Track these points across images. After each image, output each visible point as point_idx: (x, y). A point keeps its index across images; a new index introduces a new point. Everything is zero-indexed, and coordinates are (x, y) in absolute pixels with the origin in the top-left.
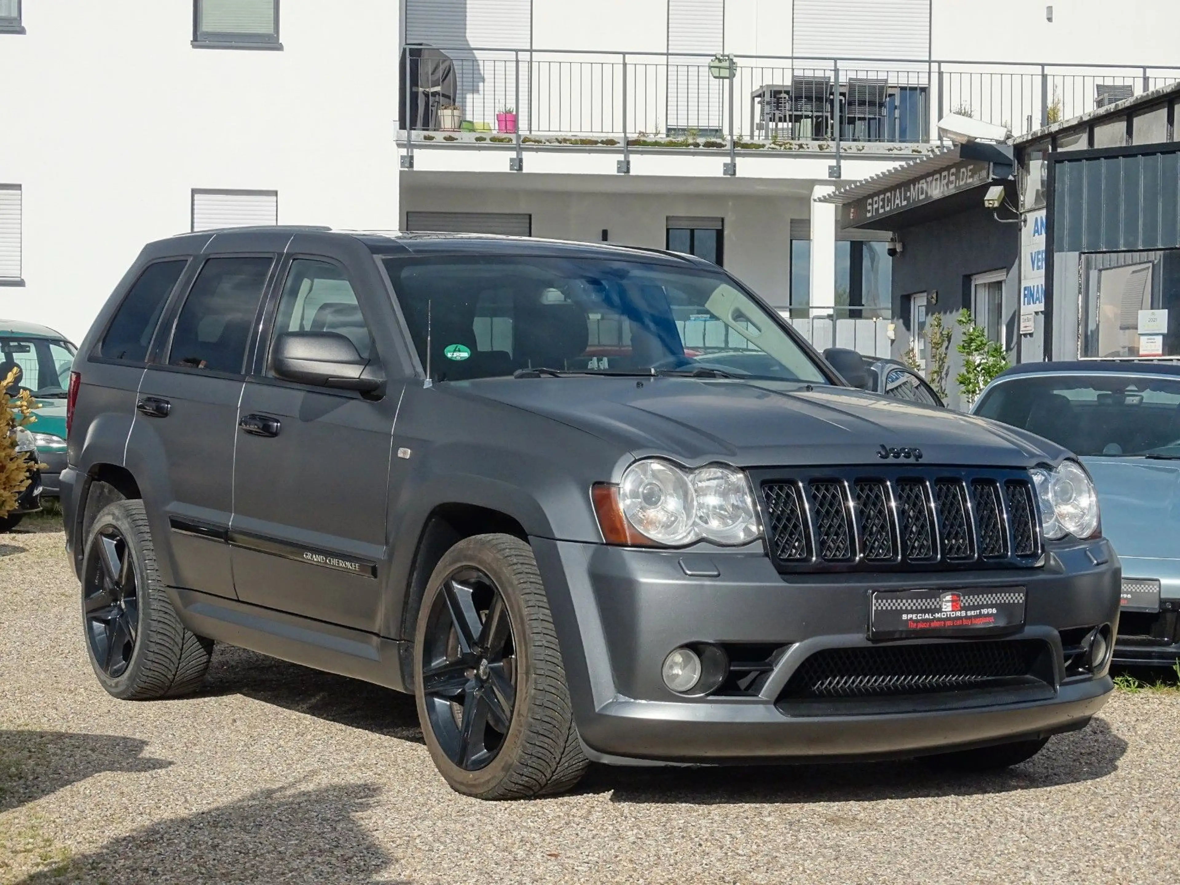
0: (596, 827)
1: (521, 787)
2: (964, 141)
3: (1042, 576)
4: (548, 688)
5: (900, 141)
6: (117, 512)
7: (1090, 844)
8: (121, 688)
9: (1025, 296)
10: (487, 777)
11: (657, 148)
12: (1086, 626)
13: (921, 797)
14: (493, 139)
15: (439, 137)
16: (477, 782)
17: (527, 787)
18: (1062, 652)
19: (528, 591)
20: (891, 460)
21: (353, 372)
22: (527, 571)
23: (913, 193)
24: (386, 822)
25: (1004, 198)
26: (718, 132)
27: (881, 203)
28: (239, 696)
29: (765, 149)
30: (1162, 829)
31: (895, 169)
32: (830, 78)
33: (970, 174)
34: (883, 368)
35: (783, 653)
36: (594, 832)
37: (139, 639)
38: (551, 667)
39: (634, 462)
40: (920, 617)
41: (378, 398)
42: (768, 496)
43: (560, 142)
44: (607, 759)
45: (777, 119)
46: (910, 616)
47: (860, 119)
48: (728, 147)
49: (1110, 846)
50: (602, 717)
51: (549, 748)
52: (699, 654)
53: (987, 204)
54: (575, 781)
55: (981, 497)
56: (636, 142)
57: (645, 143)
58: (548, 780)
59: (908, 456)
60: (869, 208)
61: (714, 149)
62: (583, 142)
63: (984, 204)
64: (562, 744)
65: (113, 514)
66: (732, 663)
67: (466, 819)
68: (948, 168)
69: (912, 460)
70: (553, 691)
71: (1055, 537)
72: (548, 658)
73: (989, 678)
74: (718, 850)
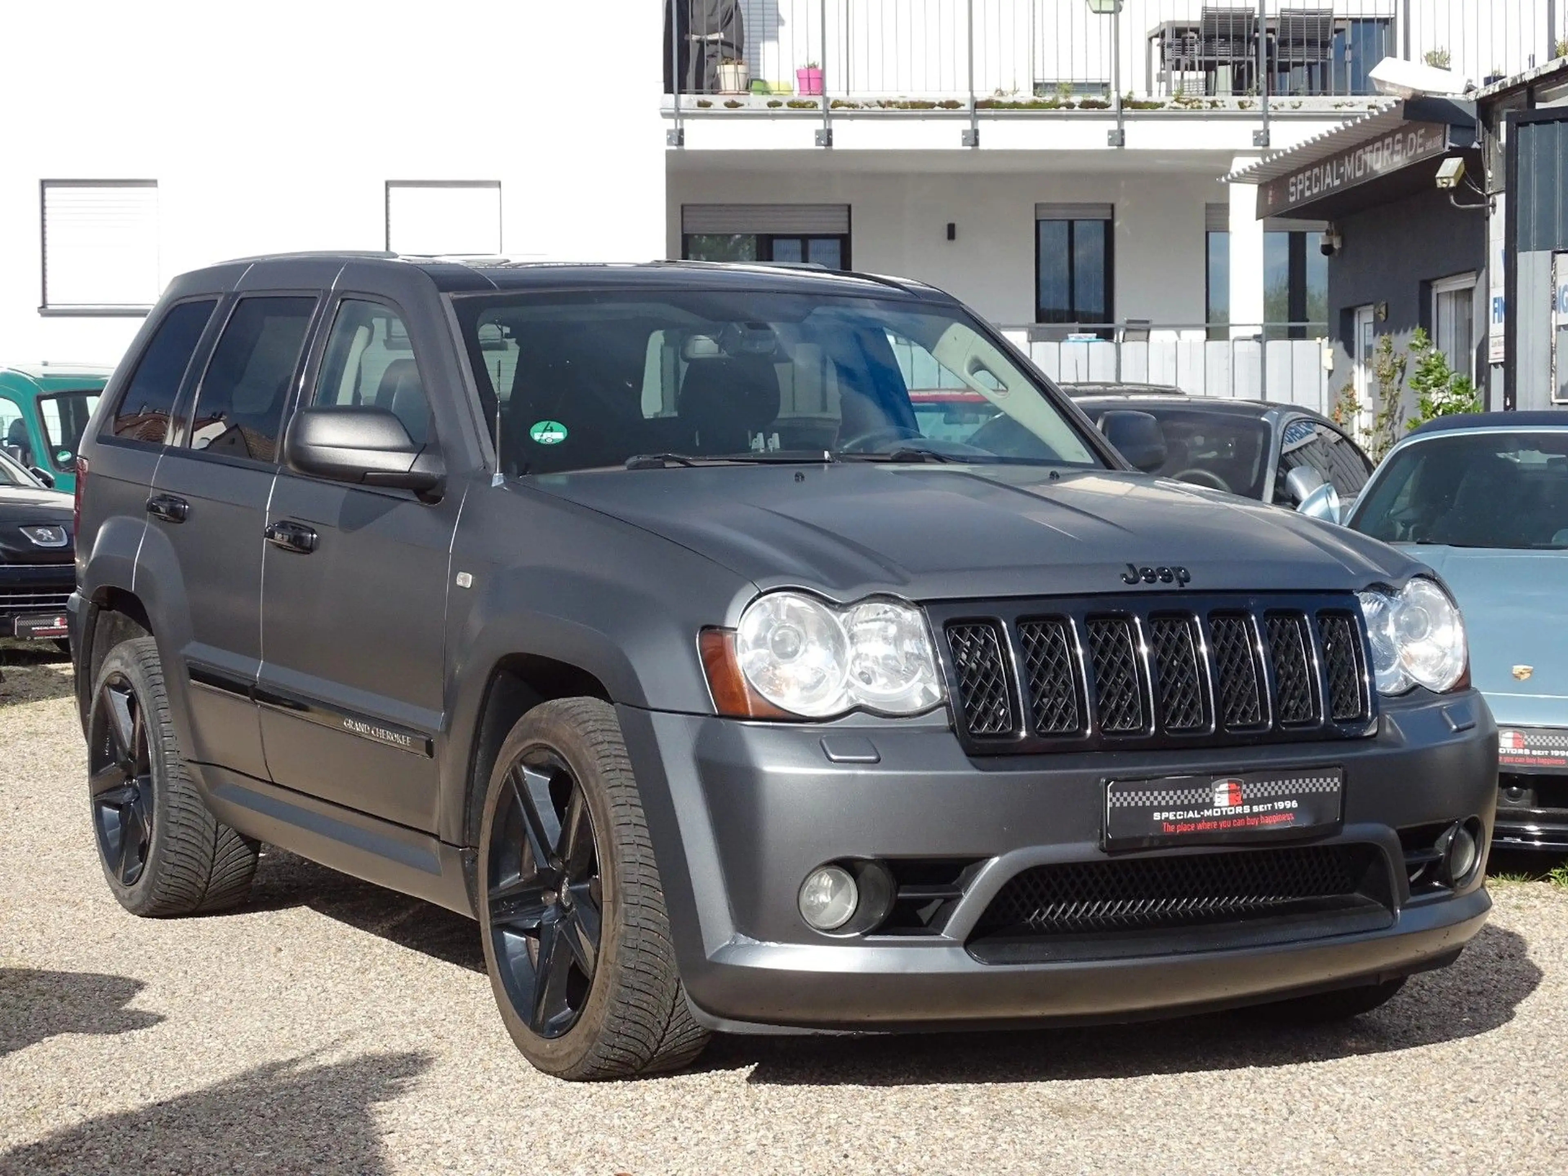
0: (705, 1127)
1: (613, 1064)
2: (1408, 95)
3: (1373, 751)
4: (644, 923)
5: (1353, 94)
6: (125, 654)
7: (1424, 1150)
8: (137, 901)
9: (1495, 310)
10: (567, 1049)
11: (1016, 112)
12: (1444, 821)
13: (1204, 1070)
14: (792, 104)
15: (718, 102)
16: (555, 1056)
17: (622, 1063)
18: (1403, 861)
19: (617, 783)
20: (1142, 585)
21: (400, 463)
22: (616, 752)
23: (1349, 168)
24: (412, 1117)
25: (1464, 176)
26: (1104, 86)
27: (1307, 183)
28: (305, 908)
29: (1165, 108)
30: (1543, 1122)
31: (1329, 132)
32: (1253, 9)
33: (1420, 141)
34: (1279, 418)
35: (977, 870)
36: (701, 1136)
37: (154, 833)
38: (648, 892)
39: (760, 595)
40: (1180, 815)
41: (435, 500)
42: (956, 643)
43: (883, 106)
44: (727, 1027)
45: (1182, 66)
46: (1165, 815)
47: (1295, 64)
48: (1114, 108)
49: (1453, 1152)
50: (714, 967)
51: (650, 1009)
52: (855, 876)
53: (1439, 182)
54: (695, 1054)
55: (1280, 637)
56: (988, 104)
57: (999, 105)
58: (652, 1054)
59: (1168, 579)
60: (1292, 189)
61: (1095, 111)
62: (914, 105)
63: (1435, 184)
64: (670, 1003)
65: (122, 658)
66: (902, 887)
67: (528, 1113)
68: (1392, 133)
69: (1174, 585)
70: (653, 927)
71: (1397, 691)
72: (644, 880)
73: (1295, 900)
74: (869, 1165)
